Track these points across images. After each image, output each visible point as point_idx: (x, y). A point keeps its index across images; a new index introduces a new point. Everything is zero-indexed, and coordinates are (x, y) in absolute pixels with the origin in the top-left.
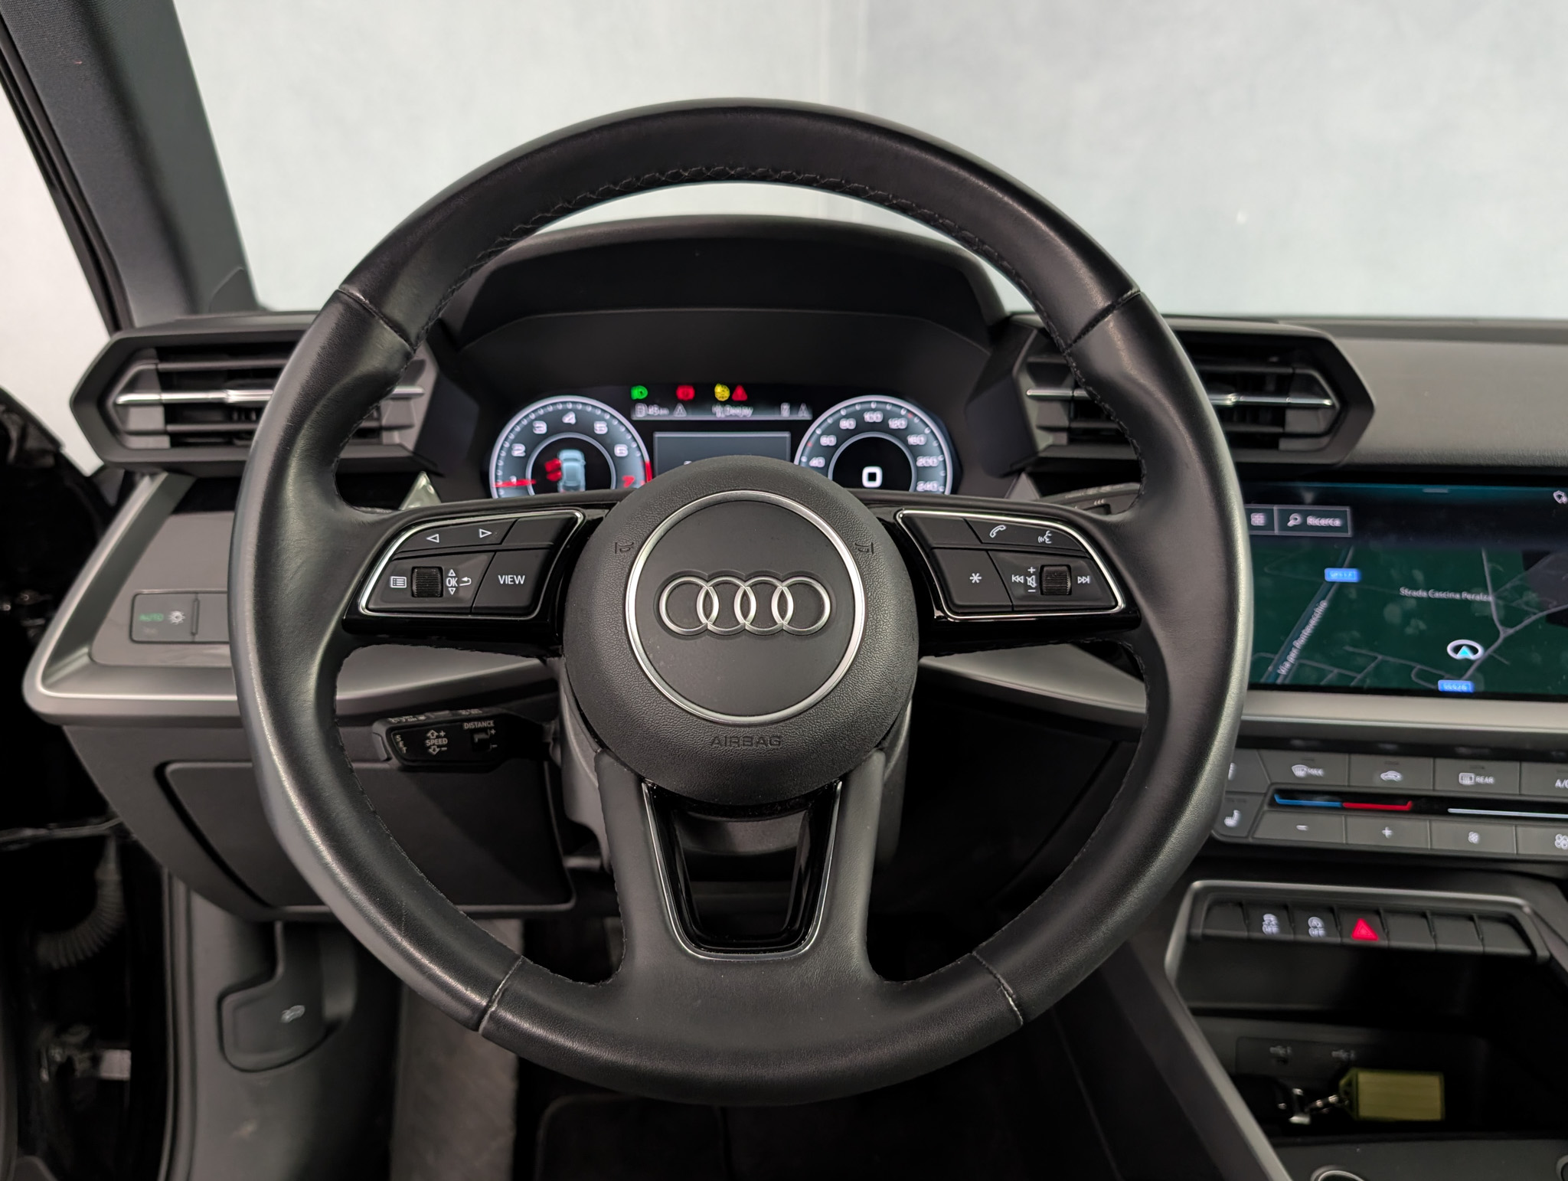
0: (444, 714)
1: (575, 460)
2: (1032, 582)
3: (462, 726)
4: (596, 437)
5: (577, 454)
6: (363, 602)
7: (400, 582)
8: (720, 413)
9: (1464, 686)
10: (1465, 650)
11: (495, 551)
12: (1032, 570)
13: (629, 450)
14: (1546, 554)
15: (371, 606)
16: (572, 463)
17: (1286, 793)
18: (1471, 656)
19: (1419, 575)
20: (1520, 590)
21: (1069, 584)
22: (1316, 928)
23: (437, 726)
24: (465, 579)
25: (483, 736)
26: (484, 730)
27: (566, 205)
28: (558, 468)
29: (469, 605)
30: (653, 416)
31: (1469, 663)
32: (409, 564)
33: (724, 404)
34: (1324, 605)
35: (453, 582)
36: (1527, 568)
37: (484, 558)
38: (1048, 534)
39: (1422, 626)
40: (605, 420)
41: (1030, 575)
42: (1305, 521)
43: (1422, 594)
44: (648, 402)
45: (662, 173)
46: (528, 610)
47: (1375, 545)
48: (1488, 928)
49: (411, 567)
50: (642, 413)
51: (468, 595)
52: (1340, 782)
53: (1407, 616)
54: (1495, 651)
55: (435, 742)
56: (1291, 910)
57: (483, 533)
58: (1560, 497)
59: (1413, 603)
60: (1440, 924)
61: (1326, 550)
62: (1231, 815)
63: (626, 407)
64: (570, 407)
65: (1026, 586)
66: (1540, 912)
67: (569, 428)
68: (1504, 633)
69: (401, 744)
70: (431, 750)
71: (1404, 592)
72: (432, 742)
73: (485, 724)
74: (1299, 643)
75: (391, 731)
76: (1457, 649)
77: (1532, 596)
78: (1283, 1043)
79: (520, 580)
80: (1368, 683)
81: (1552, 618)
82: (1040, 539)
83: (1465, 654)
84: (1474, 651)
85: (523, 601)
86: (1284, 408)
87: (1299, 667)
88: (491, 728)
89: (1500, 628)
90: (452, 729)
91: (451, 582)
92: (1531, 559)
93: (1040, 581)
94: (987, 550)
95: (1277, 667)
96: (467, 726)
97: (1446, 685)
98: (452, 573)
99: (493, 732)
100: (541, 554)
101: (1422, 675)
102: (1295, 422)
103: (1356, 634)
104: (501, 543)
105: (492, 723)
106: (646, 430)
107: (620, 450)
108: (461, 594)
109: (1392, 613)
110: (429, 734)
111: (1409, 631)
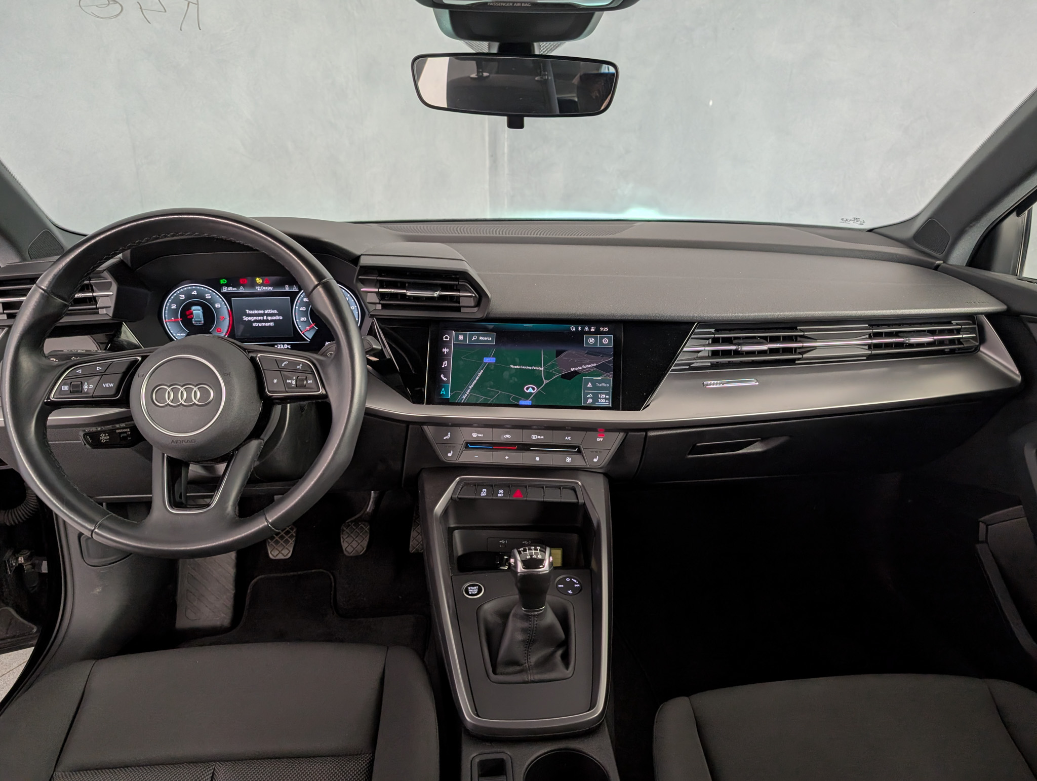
0: (110, 427)
1: (199, 310)
2: (294, 382)
3: (115, 432)
4: (206, 300)
5: (199, 308)
6: (52, 396)
7: (66, 388)
8: (259, 289)
9: (529, 402)
10: (531, 389)
11: (102, 375)
12: (294, 378)
13: (220, 305)
14: (565, 351)
15: (55, 397)
16: (197, 311)
17: (472, 444)
18: (533, 392)
19: (517, 360)
20: (552, 366)
21: (305, 382)
22: (501, 493)
23: (104, 432)
24: (91, 386)
25: (125, 435)
26: (125, 432)
27: (124, 248)
28: (192, 313)
29: (91, 395)
30: (230, 291)
31: (531, 393)
32: (69, 381)
33: (260, 285)
34: (482, 371)
35: (86, 387)
36: (557, 357)
37: (98, 378)
38: (301, 365)
39: (516, 380)
40: (210, 294)
41: (293, 380)
42: (478, 338)
43: (518, 367)
44: (227, 285)
45: (159, 235)
46: (115, 395)
47: (503, 348)
48: (564, 491)
49: (70, 382)
50: (225, 290)
51: (91, 392)
52: (489, 439)
53: (511, 376)
54: (541, 389)
55: (104, 438)
56: (492, 487)
57: (98, 368)
58: (573, 328)
59: (514, 371)
60: (547, 491)
61: (484, 350)
62: (450, 453)
63: (218, 287)
64: (195, 288)
65: (291, 383)
66: (584, 485)
67: (194, 296)
68: (545, 382)
69: (89, 439)
70: (102, 441)
71: (512, 366)
72: (102, 438)
73: (125, 430)
74: (471, 387)
75: (85, 435)
76: (527, 389)
77: (558, 368)
78: (504, 539)
79: (111, 385)
80: (494, 402)
81: (563, 377)
82: (298, 367)
83: (530, 390)
84: (533, 389)
85: (113, 392)
86: (459, 297)
87: (470, 395)
88: (128, 432)
89: (544, 380)
90: (111, 433)
91: (85, 387)
92: (559, 353)
93: (296, 382)
94: (280, 371)
95: (462, 396)
96: (117, 431)
97: (522, 402)
98: (86, 383)
99: (129, 433)
100: (120, 376)
101: (514, 399)
102: (463, 302)
103: (492, 383)
104: (105, 372)
105: (129, 430)
106: (228, 297)
107: (217, 305)
108: (89, 391)
109: (506, 374)
110: (101, 435)
111: (511, 381)
